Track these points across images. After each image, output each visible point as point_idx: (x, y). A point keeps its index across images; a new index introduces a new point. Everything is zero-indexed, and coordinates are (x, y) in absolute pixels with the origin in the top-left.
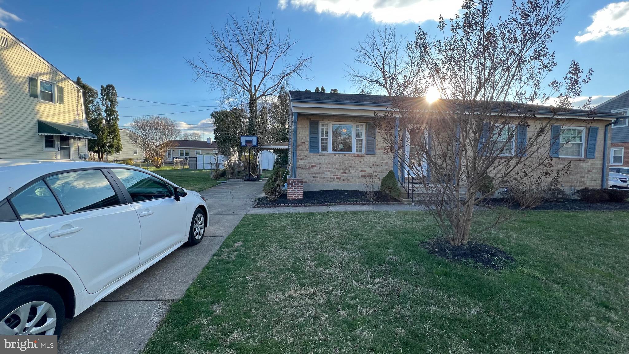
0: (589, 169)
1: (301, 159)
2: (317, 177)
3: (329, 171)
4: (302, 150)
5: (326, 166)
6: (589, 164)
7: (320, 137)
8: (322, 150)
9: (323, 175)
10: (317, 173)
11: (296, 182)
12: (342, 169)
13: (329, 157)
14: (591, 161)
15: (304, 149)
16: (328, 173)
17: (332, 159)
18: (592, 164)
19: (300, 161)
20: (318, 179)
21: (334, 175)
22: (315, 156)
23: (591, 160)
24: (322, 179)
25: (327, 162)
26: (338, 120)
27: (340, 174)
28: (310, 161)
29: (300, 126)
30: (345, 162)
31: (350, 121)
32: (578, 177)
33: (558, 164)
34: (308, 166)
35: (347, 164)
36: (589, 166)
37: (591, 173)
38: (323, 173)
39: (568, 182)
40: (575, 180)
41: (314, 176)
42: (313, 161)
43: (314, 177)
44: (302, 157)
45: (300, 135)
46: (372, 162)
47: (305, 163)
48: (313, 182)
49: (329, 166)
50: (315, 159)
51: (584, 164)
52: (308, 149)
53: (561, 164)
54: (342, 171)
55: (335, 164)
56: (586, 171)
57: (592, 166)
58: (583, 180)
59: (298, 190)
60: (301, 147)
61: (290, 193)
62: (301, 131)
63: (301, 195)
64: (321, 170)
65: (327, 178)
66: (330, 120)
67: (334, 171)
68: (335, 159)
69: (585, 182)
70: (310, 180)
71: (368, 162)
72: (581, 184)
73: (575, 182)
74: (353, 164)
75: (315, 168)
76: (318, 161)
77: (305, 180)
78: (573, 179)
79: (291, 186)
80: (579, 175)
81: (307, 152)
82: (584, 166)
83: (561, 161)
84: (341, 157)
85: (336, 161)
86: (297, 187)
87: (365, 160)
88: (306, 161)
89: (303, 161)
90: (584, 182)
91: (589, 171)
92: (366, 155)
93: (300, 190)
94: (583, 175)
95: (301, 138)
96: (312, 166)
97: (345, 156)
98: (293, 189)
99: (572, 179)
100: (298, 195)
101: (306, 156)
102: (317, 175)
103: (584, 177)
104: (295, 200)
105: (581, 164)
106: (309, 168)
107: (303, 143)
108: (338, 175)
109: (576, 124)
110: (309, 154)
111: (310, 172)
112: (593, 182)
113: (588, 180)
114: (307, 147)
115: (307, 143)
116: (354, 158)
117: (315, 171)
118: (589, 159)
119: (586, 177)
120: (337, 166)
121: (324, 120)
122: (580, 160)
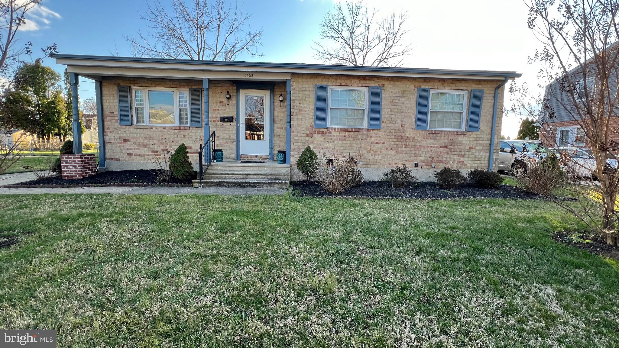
0: (471, 145)
1: (111, 132)
2: (132, 154)
3: (146, 147)
4: (110, 121)
5: (142, 141)
6: (471, 139)
7: (134, 107)
8: (138, 121)
9: (139, 152)
10: (131, 149)
11: (71, 158)
12: (162, 144)
13: (145, 130)
14: (474, 135)
15: (114, 121)
16: (145, 149)
17: (148, 133)
18: (476, 139)
19: (109, 134)
20: (133, 157)
21: (152, 152)
22: (127, 129)
23: (474, 133)
24: (138, 157)
25: (142, 135)
26: (153, 85)
27: (159, 150)
28: (122, 135)
29: (107, 92)
30: (165, 136)
31: (168, 86)
32: (455, 156)
33: (427, 138)
34: (119, 140)
35: (167, 139)
36: (471, 142)
37: (474, 150)
38: (138, 149)
39: (441, 162)
40: (451, 160)
41: (128, 152)
42: (125, 135)
43: (128, 154)
44: (111, 130)
45: (107, 104)
46: (198, 137)
47: (116, 138)
48: (127, 159)
49: (146, 141)
50: (126, 132)
51: (464, 139)
52: (118, 121)
53: (431, 138)
54: (162, 147)
55: (153, 138)
56: (467, 148)
57: (475, 142)
58: (462, 159)
59: (76, 168)
60: (109, 118)
61: (66, 171)
62: (109, 98)
63: (79, 174)
64: (136, 146)
65: (144, 155)
66: (143, 85)
67: (152, 146)
68: (152, 133)
69: (465, 162)
70: (123, 157)
71: (194, 137)
72: (460, 165)
73: (451, 162)
74: (175, 139)
75: (129, 143)
76: (131, 135)
77: (117, 157)
78: (449, 159)
79: (66, 163)
80: (456, 153)
81: (117, 124)
82: (464, 142)
83: (431, 135)
84: (159, 130)
85: (154, 135)
86: (73, 164)
87: (191, 134)
88: (118, 135)
89: (113, 134)
90: (463, 161)
91: (471, 148)
92: (191, 128)
93: (77, 168)
94: (463, 153)
95: (109, 107)
96: (125, 140)
97: (164, 129)
98: (69, 167)
99: (447, 158)
100: (75, 174)
101: (116, 129)
102: (131, 152)
103: (463, 156)
104: (72, 180)
105: (460, 139)
106: (121, 143)
107: (111, 113)
108: (157, 152)
109: (453, 86)
110: (119, 126)
111: (122, 148)
112: (476, 162)
113: (469, 159)
114: (117, 118)
115: (117, 113)
116: (176, 131)
117: (128, 146)
118: (470, 133)
119: (466, 156)
120: (155, 141)
121: (136, 85)
122: (457, 133)
